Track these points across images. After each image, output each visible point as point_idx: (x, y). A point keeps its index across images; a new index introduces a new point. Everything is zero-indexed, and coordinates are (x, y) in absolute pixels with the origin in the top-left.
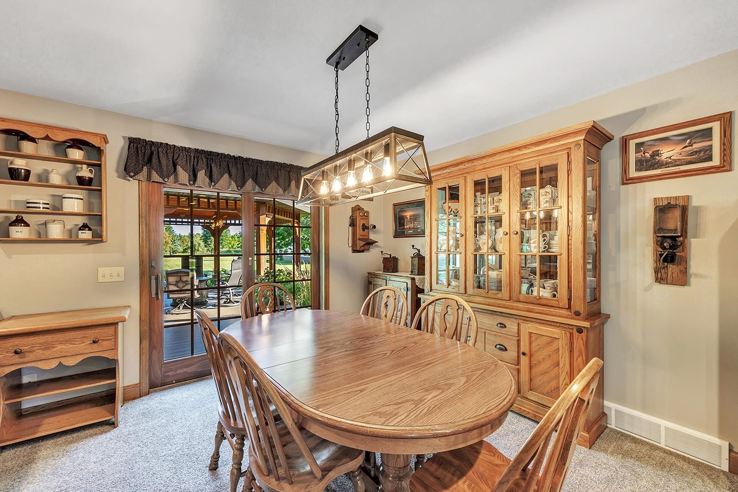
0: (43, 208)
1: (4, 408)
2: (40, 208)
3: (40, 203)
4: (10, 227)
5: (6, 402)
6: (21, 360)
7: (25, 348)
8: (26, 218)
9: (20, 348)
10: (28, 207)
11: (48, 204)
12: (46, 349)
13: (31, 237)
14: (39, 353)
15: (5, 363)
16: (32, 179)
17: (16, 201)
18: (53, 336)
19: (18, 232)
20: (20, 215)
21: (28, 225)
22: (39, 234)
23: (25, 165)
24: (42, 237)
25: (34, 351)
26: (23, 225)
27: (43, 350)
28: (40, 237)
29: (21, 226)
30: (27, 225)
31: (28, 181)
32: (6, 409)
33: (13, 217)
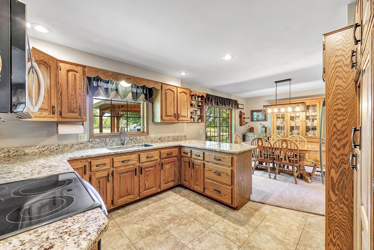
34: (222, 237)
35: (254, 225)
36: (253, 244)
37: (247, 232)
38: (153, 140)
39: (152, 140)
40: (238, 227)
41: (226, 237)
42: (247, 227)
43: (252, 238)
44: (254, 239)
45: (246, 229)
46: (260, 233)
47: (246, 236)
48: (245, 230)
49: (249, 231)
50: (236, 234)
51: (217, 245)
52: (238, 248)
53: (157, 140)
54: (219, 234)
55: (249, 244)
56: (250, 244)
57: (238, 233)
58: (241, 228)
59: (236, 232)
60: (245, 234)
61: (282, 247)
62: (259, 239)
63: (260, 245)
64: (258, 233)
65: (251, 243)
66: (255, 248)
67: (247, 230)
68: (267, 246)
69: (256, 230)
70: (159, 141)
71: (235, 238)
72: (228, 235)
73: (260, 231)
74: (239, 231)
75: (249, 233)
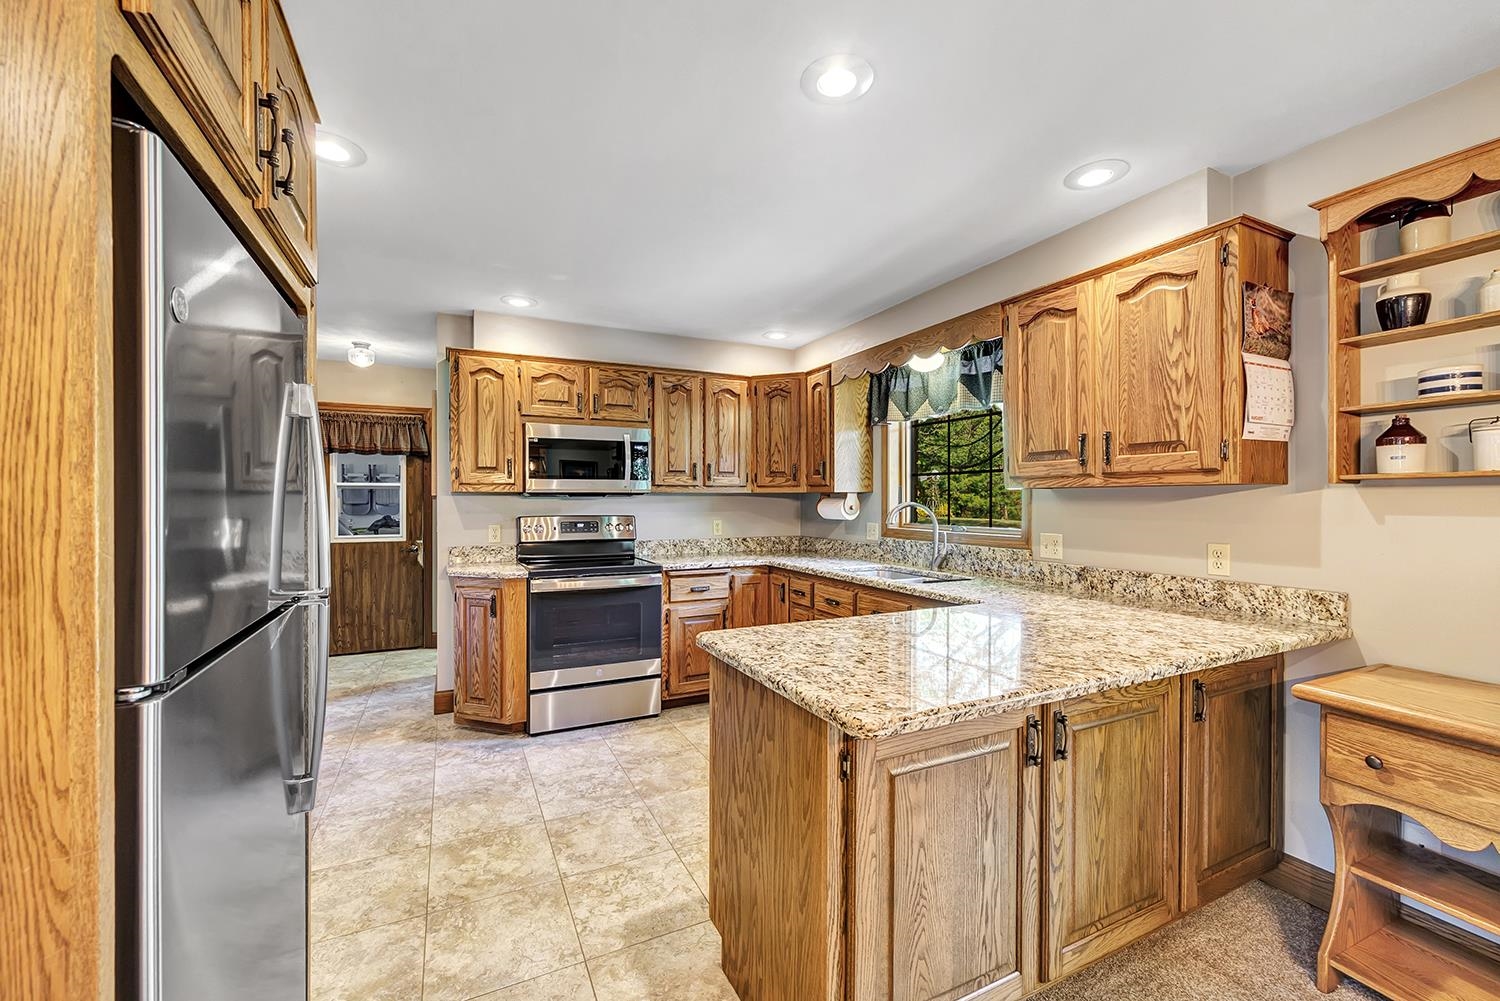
0: (1464, 387)
1: (1349, 883)
2: (1454, 388)
3: (1453, 376)
4: (1378, 448)
5: (1355, 870)
6: (1381, 787)
7: (1393, 760)
8: (1417, 420)
9: (1382, 756)
10: (1422, 392)
11: (1478, 374)
12: (1447, 785)
13: (1429, 471)
14: (1428, 790)
15: (1345, 777)
16: (1436, 316)
17: (1396, 382)
18: (1469, 758)
19: (1399, 459)
20: (1401, 415)
21: (1422, 440)
22: (1454, 462)
23: (1417, 284)
24: (1460, 468)
25: (1416, 778)
26: (1407, 439)
27: (1440, 785)
28: (1455, 469)
29: (1403, 442)
30: (1420, 439)
31: (1423, 322)
32: (1353, 885)
33: (1387, 421)
34: (622, 860)
35: (603, 970)
36: (544, 910)
37: (591, 925)
38: (1047, 574)
39: (1041, 572)
40: (629, 914)
41: (616, 867)
42: (611, 940)
43: (563, 920)
44: (553, 923)
45: (606, 931)
46: (558, 957)
47: (581, 913)
48: (603, 924)
49: (591, 931)
50: (604, 893)
51: (605, 842)
52: (562, 872)
53: (1065, 578)
54: (633, 858)
55: (552, 901)
56: (548, 903)
57: (608, 900)
58: (620, 919)
59: (616, 897)
60: (588, 914)
61: (466, 976)
62: (544, 937)
63: (527, 923)
64: (566, 952)
65: (549, 906)
66: (530, 906)
67: (602, 929)
68: (507, 937)
69: (580, 958)
70: (1077, 587)
71: (594, 883)
72: (617, 873)
73: (567, 964)
74: (614, 907)
75: (586, 927)
